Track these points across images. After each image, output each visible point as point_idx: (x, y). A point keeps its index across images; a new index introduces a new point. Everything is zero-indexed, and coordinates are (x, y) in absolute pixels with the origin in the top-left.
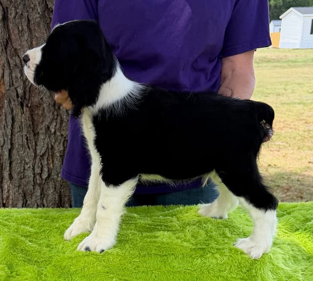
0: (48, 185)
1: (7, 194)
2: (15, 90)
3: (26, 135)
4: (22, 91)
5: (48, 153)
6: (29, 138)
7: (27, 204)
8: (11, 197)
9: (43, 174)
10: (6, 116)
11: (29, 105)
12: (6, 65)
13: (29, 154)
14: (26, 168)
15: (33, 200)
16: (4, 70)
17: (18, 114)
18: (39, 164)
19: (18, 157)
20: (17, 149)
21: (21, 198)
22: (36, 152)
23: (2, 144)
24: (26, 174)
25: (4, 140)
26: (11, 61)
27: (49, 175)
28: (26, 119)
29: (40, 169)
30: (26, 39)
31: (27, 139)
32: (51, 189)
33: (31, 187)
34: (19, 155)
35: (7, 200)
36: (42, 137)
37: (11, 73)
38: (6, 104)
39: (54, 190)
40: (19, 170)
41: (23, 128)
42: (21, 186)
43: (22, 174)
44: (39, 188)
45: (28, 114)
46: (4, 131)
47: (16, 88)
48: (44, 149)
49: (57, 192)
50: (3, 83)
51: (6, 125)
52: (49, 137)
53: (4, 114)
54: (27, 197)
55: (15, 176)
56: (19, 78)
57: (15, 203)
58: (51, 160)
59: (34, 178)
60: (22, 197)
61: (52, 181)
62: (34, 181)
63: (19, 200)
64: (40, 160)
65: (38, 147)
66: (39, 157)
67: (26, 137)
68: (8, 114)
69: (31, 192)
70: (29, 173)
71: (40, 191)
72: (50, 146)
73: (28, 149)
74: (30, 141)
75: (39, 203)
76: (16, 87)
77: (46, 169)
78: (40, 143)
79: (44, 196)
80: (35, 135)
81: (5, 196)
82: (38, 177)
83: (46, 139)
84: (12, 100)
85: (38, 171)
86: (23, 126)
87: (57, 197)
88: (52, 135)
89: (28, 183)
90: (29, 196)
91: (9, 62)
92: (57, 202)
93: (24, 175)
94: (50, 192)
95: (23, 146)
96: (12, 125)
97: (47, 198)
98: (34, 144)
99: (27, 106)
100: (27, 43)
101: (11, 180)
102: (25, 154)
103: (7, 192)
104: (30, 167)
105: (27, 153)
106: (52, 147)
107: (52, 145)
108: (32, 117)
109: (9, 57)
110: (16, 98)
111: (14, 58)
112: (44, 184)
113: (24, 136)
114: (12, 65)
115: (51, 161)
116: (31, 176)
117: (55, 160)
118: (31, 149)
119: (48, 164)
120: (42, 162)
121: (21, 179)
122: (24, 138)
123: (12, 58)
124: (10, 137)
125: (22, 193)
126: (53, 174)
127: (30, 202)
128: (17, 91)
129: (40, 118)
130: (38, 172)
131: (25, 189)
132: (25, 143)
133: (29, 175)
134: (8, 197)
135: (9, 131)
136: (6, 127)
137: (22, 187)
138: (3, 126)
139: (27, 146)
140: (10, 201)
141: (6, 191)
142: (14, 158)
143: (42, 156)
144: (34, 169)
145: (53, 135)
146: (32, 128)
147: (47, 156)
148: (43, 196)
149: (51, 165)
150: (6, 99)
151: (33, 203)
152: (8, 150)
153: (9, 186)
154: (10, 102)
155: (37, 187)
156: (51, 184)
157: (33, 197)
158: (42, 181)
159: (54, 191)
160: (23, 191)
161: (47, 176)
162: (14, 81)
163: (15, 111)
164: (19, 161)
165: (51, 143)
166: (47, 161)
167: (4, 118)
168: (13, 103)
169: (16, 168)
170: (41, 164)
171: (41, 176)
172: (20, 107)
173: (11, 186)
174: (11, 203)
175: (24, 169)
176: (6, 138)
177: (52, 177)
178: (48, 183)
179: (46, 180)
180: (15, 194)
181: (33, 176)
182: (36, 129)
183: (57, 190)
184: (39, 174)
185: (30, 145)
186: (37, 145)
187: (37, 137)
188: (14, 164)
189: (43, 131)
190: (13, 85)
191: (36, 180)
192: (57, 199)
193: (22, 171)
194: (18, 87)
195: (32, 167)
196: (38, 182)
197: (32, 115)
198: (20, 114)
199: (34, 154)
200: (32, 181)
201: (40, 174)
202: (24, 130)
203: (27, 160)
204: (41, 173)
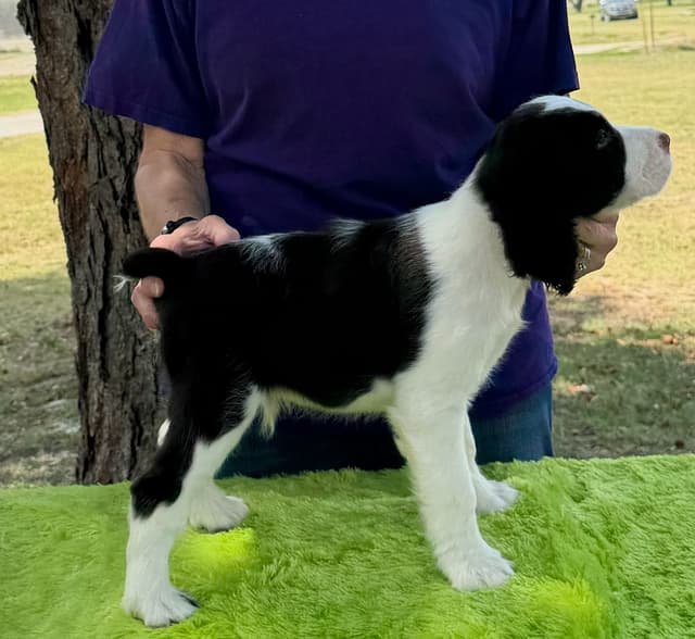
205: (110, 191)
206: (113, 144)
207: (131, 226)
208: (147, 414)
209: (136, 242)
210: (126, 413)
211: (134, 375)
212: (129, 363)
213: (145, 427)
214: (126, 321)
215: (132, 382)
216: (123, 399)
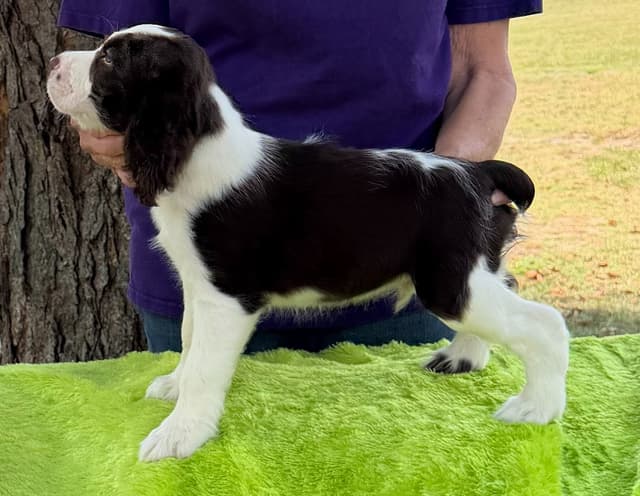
0: (110, 303)
1: (20, 326)
2: (30, 109)
3: (57, 198)
4: (46, 109)
5: (107, 235)
6: (63, 205)
7: (66, 345)
8: (29, 332)
9: (97, 280)
10: (12, 161)
11: (62, 138)
12: (9, 58)
13: (65, 239)
14: (60, 267)
15: (78, 336)
16: (5, 68)
17: (39, 155)
18: (89, 259)
19: (40, 245)
20: (39, 229)
21: (52, 332)
22: (80, 233)
23: (6, 220)
24: (61, 281)
25: (10, 211)
26: (20, 51)
27: (111, 281)
28: (56, 167)
29: (90, 268)
30: (50, 5)
31: (59, 207)
32: (117, 311)
33: (74, 308)
34: (43, 242)
35: (20, 339)
36: (91, 200)
37: (19, 76)
38: (12, 137)
39: (122, 312)
40: (45, 271)
41: (51, 184)
42: (51, 307)
43: (52, 281)
44: (89, 309)
45: (58, 156)
46: (8, 192)
47: (32, 105)
48: (97, 227)
49: (130, 317)
50: (5, 95)
51: (13, 180)
52: (108, 201)
53: (8, 159)
54: (65, 331)
55: (37, 286)
56: (37, 83)
57: (37, 345)
58: (113, 247)
59: (78, 288)
60: (54, 331)
61: (118, 293)
62: (77, 294)
63: (47, 338)
64: (90, 250)
65: (83, 224)
66: (87, 243)
67: (56, 204)
68: (17, 157)
69: (73, 318)
70: (67, 278)
71: (92, 316)
72: (109, 220)
73: (62, 228)
74: (67, 211)
75: (91, 343)
76: (32, 101)
77: (102, 269)
78: (88, 215)
79: (102, 327)
80: (76, 198)
81: (17, 331)
82: (86, 286)
83: (102, 205)
84: (24, 128)
85: (85, 273)
86: (50, 179)
87: (130, 328)
88: (113, 195)
89: (65, 300)
90: (70, 327)
91: (14, 52)
92: (132, 338)
93: (55, 283)
94: (114, 318)
95: (51, 221)
96: (28, 179)
97: (108, 331)
98: (75, 216)
99: (57, 140)
100: (52, 14)
101: (27, 295)
102: (56, 238)
103: (20, 321)
104: (67, 265)
105: (60, 236)
106: (115, 222)
107: (113, 218)
108: (69, 161)
109: (15, 43)
110: (32, 125)
111: (25, 44)
112: (101, 300)
113: (52, 201)
114: (21, 59)
115: (114, 251)
116: (71, 284)
117: (122, 249)
118: (69, 229)
119: (107, 258)
120: (94, 253)
121: (49, 291)
122: (54, 205)
123: (20, 43)
124: (22, 204)
125: (52, 321)
126: (118, 278)
127: (72, 342)
128: (34, 111)
129: (86, 163)
130: (87, 276)
131: (60, 313)
132: (57, 216)
133: (68, 282)
134: (23, 332)
135: (20, 191)
136: (14, 185)
137: (53, 309)
138: (7, 182)
139: (60, 222)
140: (28, 340)
141: (18, 319)
142: (33, 247)
143: (94, 242)
144: (76, 269)
145: (116, 197)
146: (70, 184)
147: (104, 241)
148: (99, 327)
149: (115, 260)
150: (12, 126)
151: (78, 342)
152: (19, 232)
153: (25, 309)
154: (20, 133)
155: (86, 308)
156: (116, 301)
157: (77, 330)
158: (96, 295)
159: (122, 316)
160: (55, 318)
161: (105, 283)
162: (28, 90)
163: (31, 151)
164: (44, 255)
165: (112, 215)
166: (106, 251)
167: (9, 166)
168: (26, 134)
169: (39, 268)
170: (93, 258)
171: (92, 285)
172: (41, 142)
173: (28, 307)
174: (29, 345)
175: (56, 270)
176: (14, 208)
177: (117, 285)
178: (109, 298)
179: (104, 291)
180: (37, 324)
181: (75, 284)
182: (79, 184)
183: (129, 313)
184: (88, 279)
185: (67, 220)
186: (82, 219)
187: (80, 201)
188: (33, 261)
189: (92, 190)
190: (25, 98)
191: (83, 292)
192: (130, 333)
193: (52, 274)
194: (35, 102)
195: (73, 266)
196: (88, 297)
197: (68, 156)
198: (42, 157)
199: (75, 238)
200: (75, 296)
201: (92, 280)
202: (52, 189)
203: (62, 251)
204: (93, 278)
205: (32, 115)
206: (34, 69)
207: (52, 148)
208: (69, 324)
209: (58, 163)
210: (49, 323)
211: (55, 289)
212: (51, 278)
213: (67, 336)
214: (48, 239)
215: (54, 295)
216: (45, 311)
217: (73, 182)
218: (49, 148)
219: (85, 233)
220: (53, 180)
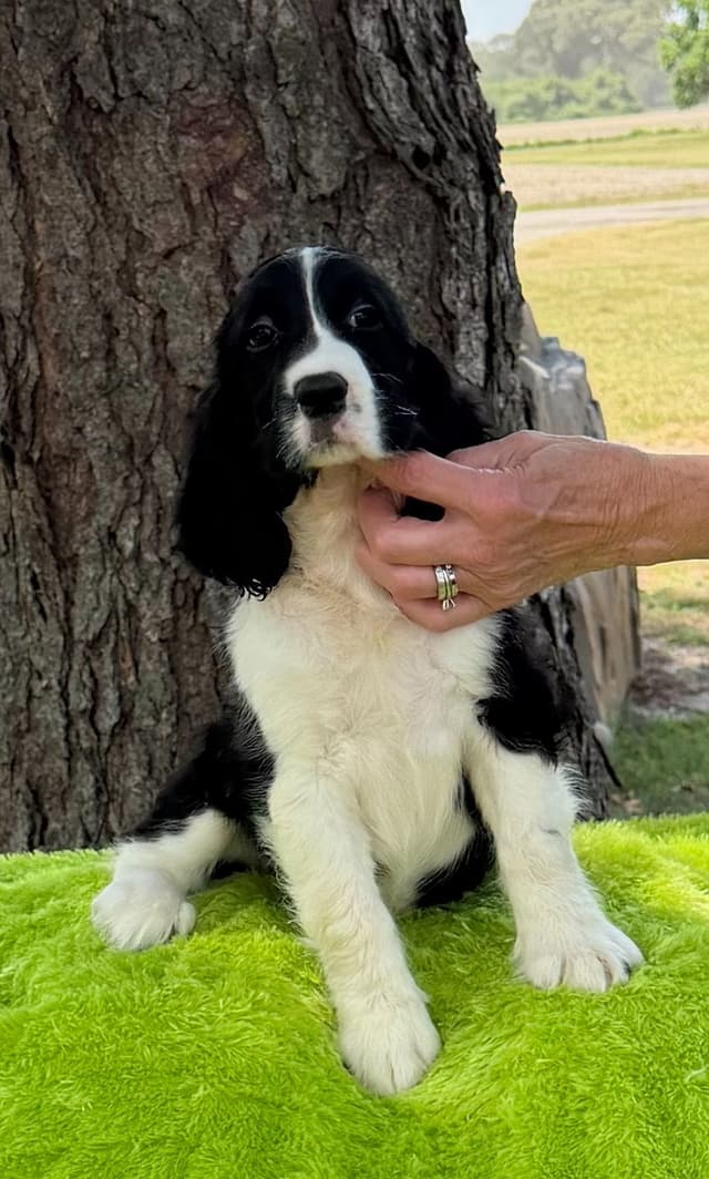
0: (123, 755)
3: (29, 566)
4: (6, 404)
5: (117, 632)
6: (39, 578)
7: (47, 834)
9: (100, 714)
11: (36, 456)
13: (45, 640)
14: (37, 691)
15: (69, 815)
18: (86, 676)
21: (23, 808)
22: (71, 629)
24: (38, 716)
27: (125, 718)
28: (24, 509)
29: (87, 692)
30: (10, 213)
31: (34, 581)
32: (135, 770)
33: (62, 765)
36: (89, 571)
39: (145, 773)
40: (9, 699)
41: (18, 538)
42: (21, 762)
43: (22, 717)
44: (87, 767)
45: (29, 487)
48: (99, 618)
49: (158, 781)
52: (117, 572)
54: (47, 806)
58: (128, 657)
59: (68, 728)
60: (28, 806)
61: (137, 738)
62: (67, 740)
63: (15, 818)
64: (88, 660)
65: (75, 611)
66: (81, 647)
67: (28, 577)
69: (61, 782)
70: (49, 711)
71: (92, 778)
72: (121, 606)
73: (39, 620)
74: (46, 586)
75: (92, 828)
77: (110, 694)
78: (85, 597)
79: (111, 800)
80: (61, 566)
82: (82, 725)
83: (107, 579)
85: (80, 701)
86: (18, 532)
88: (127, 561)
89: (47, 748)
90: (55, 800)
93: (29, 719)
94: (130, 783)
95: (20, 607)
97: (121, 805)
98: (60, 598)
99: (28, 460)
100: (16, 231)
102: (29, 639)
104: (47, 688)
105: (35, 635)
106: (131, 609)
107: (128, 603)
108: (48, 501)
112: (108, 749)
113: (22, 571)
115: (129, 663)
116: (56, 722)
117: (143, 658)
118: (52, 620)
119: (118, 674)
120: (95, 665)
121: (19, 734)
122: (25, 577)
125: (24, 788)
126: (137, 711)
127: (59, 826)
129: (79, 501)
130: (83, 706)
131: (37, 774)
132: (30, 599)
133: (49, 717)
137: (25, 765)
139: (35, 609)
143: (95, 643)
144: (64, 695)
145: (131, 565)
146: (50, 540)
147: (112, 644)
148: (105, 799)
149: (132, 679)
151: (70, 827)
155: (82, 765)
156: (133, 752)
157: (68, 805)
158: (99, 740)
159: (145, 779)
160: (28, 783)
161: (115, 719)
164: (9, 667)
165: (125, 596)
166: (115, 662)
170: (92, 674)
171: (93, 723)
175: (30, 696)
177: (135, 724)
178: (121, 746)
179: (113, 735)
181: (62, 721)
182: (67, 541)
183: (156, 774)
184: (84, 712)
185: (46, 604)
186: (73, 603)
187: (70, 572)
189: (91, 551)
191: (78, 736)
193: (22, 703)
195: (58, 689)
196: (85, 744)
197: (49, 490)
198: (4, 491)
199: (61, 638)
200: (62, 744)
201: (91, 715)
202: (21, 549)
203: (40, 662)
204: (93, 711)
217: (55, 537)
218: (14, 475)
219: (78, 629)
220: (23, 532)
